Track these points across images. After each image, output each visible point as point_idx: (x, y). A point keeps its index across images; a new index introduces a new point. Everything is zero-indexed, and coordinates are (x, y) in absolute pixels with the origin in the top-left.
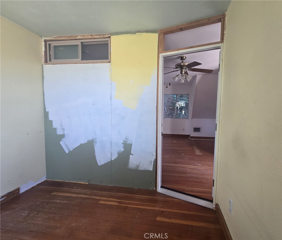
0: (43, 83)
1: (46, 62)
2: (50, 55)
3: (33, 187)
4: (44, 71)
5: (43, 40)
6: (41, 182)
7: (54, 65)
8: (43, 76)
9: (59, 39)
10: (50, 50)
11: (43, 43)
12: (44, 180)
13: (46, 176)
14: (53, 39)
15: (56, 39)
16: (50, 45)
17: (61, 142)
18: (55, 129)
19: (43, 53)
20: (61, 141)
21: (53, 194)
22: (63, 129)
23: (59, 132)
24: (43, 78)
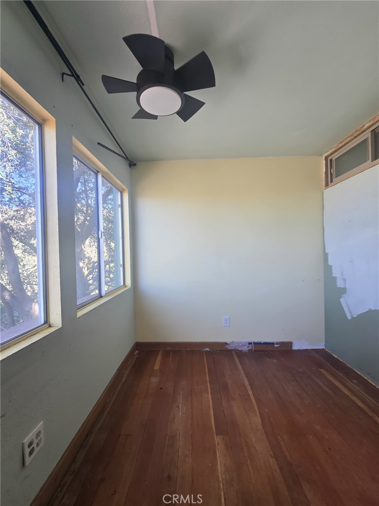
0: (323, 215)
1: (327, 185)
2: (331, 174)
3: (306, 350)
4: (324, 198)
5: (324, 158)
6: (317, 348)
7: (335, 186)
8: (323, 205)
9: (340, 145)
10: (331, 168)
11: (324, 162)
12: (322, 348)
13: (324, 343)
14: (334, 150)
15: (338, 147)
16: (331, 160)
17: (341, 300)
18: (335, 278)
19: (324, 176)
20: (342, 297)
21: (321, 370)
22: (344, 280)
23: (340, 284)
24: (323, 209)
